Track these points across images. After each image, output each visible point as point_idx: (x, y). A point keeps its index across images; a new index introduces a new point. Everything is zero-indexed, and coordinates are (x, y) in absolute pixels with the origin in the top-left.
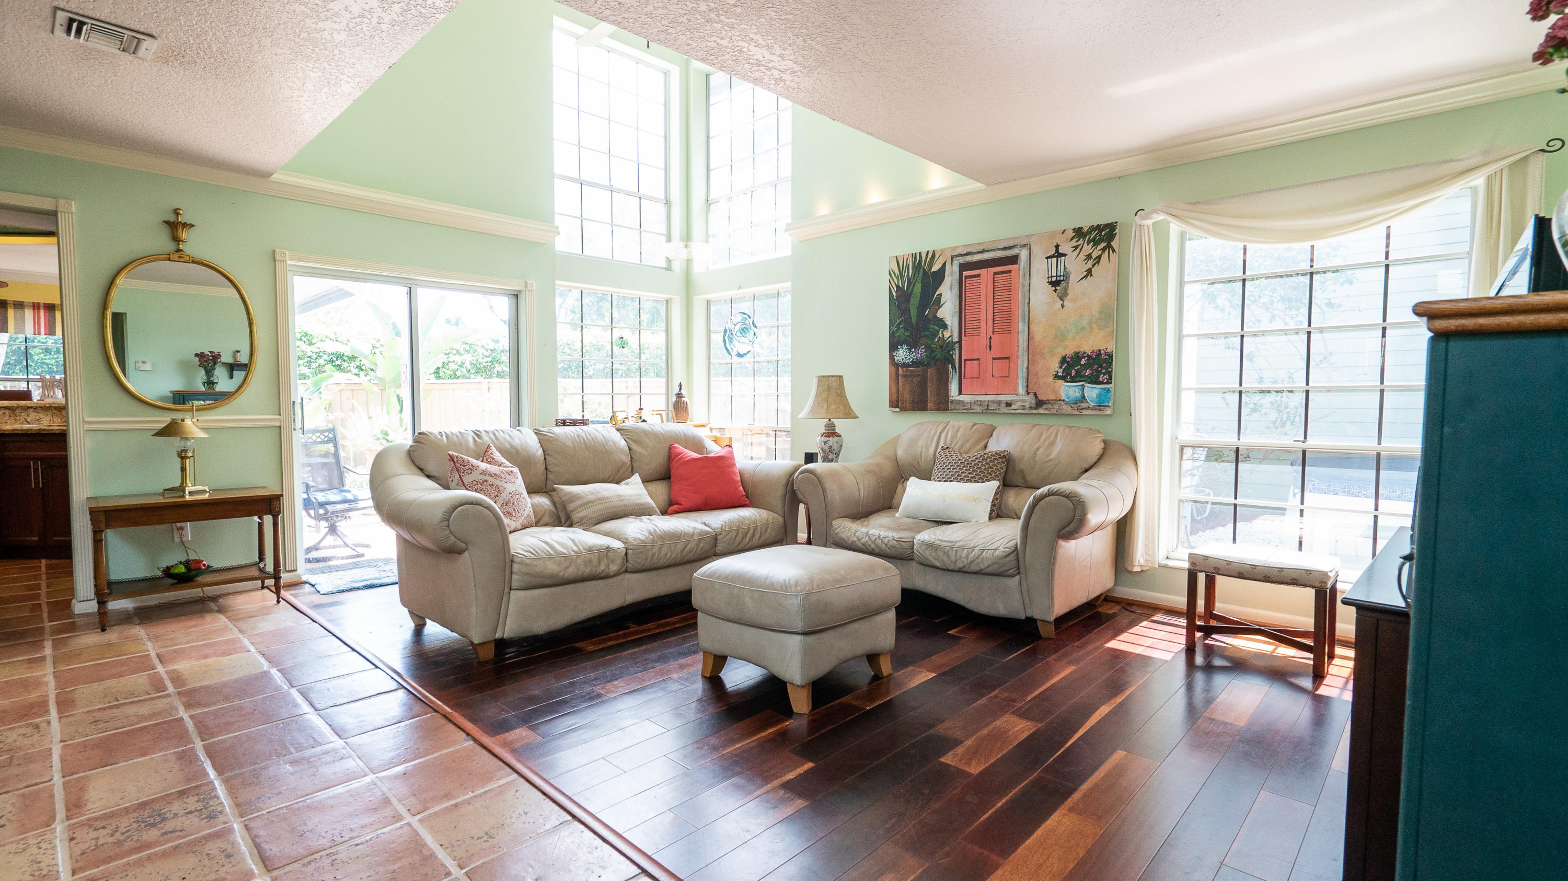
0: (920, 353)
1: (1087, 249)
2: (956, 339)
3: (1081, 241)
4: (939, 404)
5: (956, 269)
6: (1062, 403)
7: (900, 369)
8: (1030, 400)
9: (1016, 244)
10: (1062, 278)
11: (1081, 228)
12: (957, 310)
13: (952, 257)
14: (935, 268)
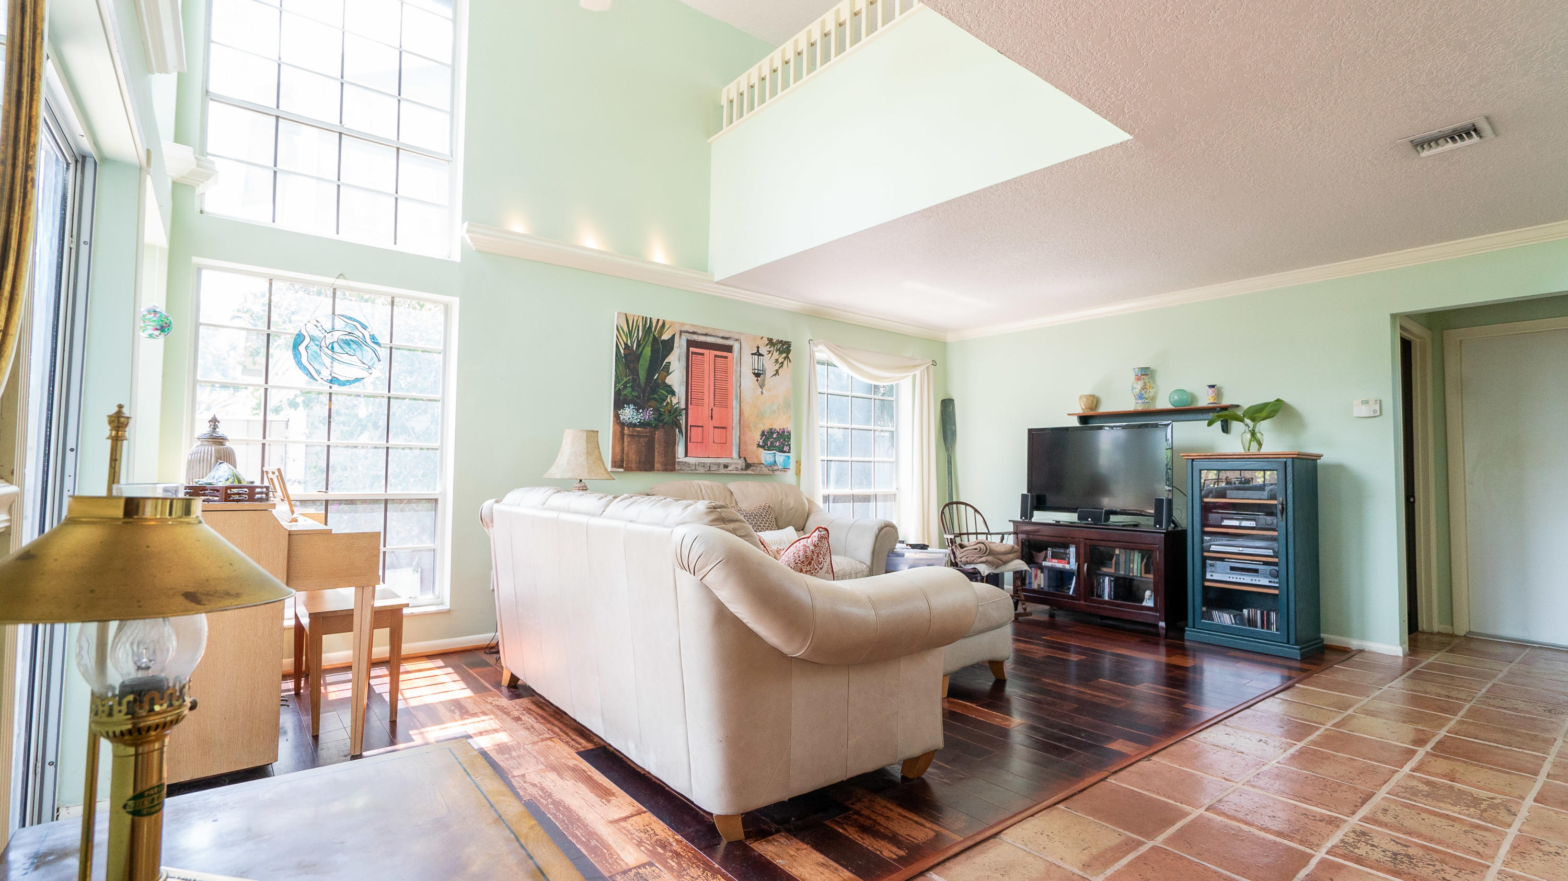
0: (648, 415)
1: (776, 355)
2: (683, 406)
3: (772, 349)
4: (665, 465)
5: (684, 344)
6: (763, 466)
7: (626, 428)
8: (741, 463)
9: (730, 336)
10: (761, 372)
11: (772, 339)
12: (685, 379)
13: (681, 332)
14: (665, 337)
